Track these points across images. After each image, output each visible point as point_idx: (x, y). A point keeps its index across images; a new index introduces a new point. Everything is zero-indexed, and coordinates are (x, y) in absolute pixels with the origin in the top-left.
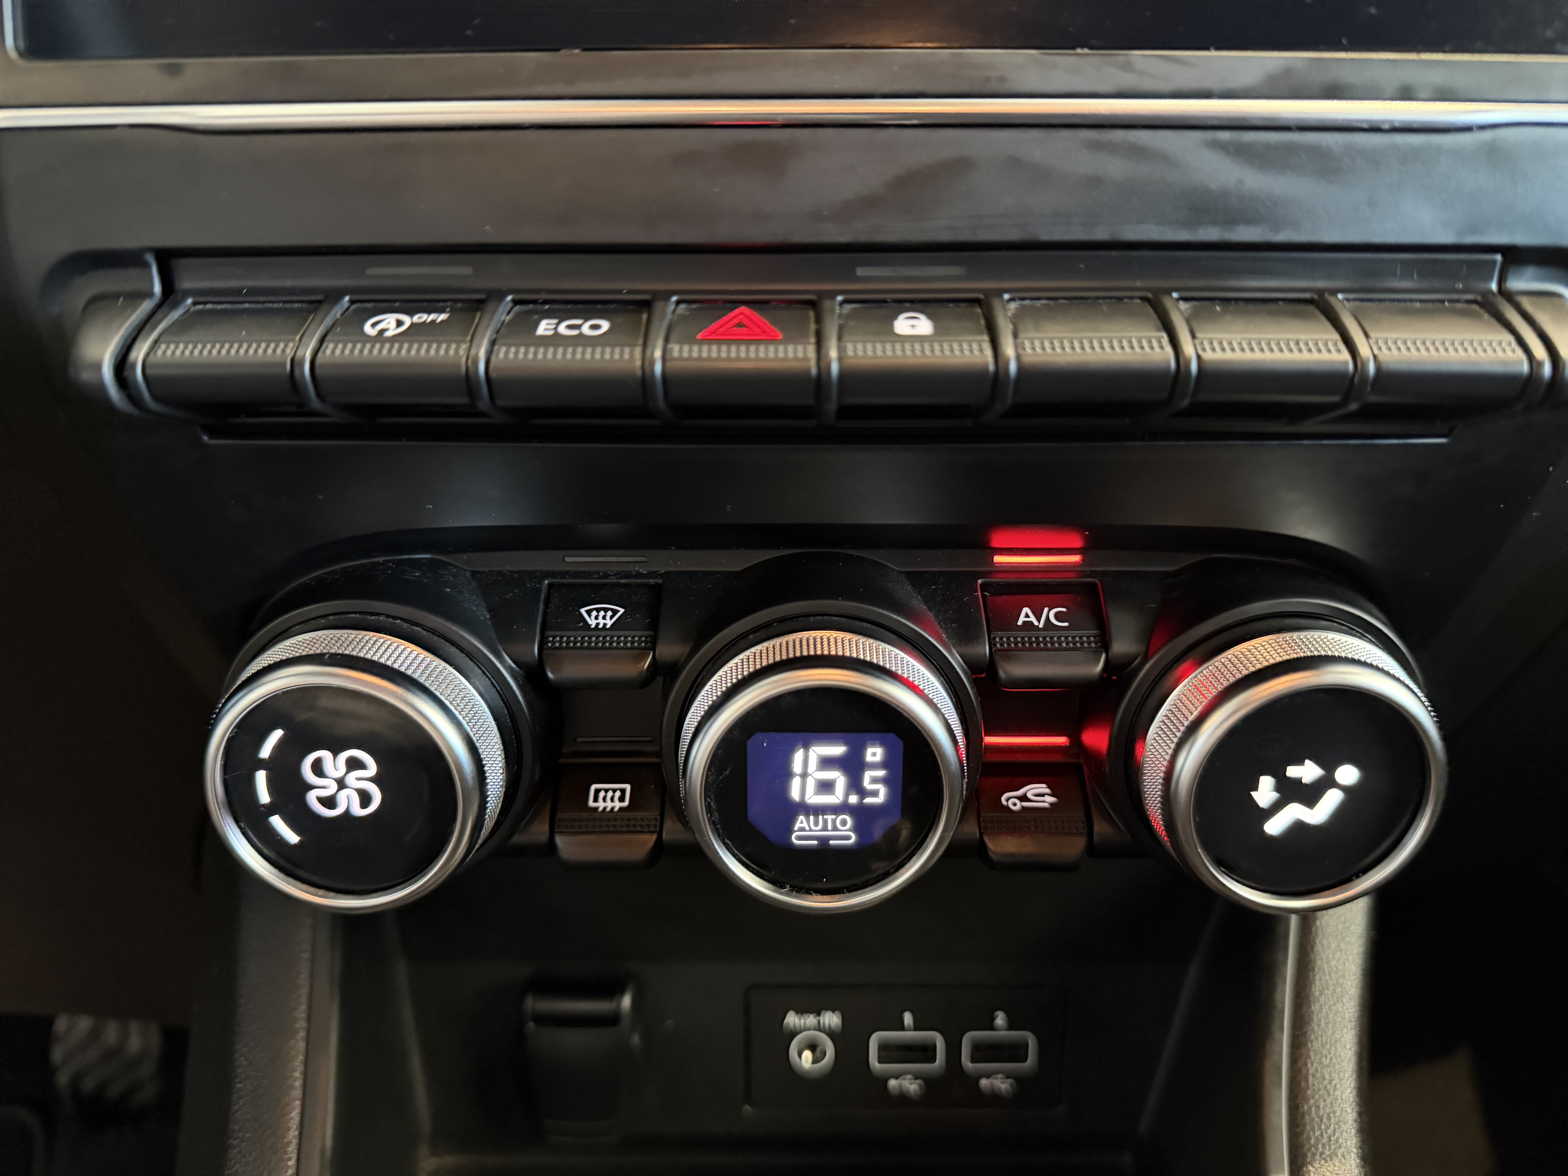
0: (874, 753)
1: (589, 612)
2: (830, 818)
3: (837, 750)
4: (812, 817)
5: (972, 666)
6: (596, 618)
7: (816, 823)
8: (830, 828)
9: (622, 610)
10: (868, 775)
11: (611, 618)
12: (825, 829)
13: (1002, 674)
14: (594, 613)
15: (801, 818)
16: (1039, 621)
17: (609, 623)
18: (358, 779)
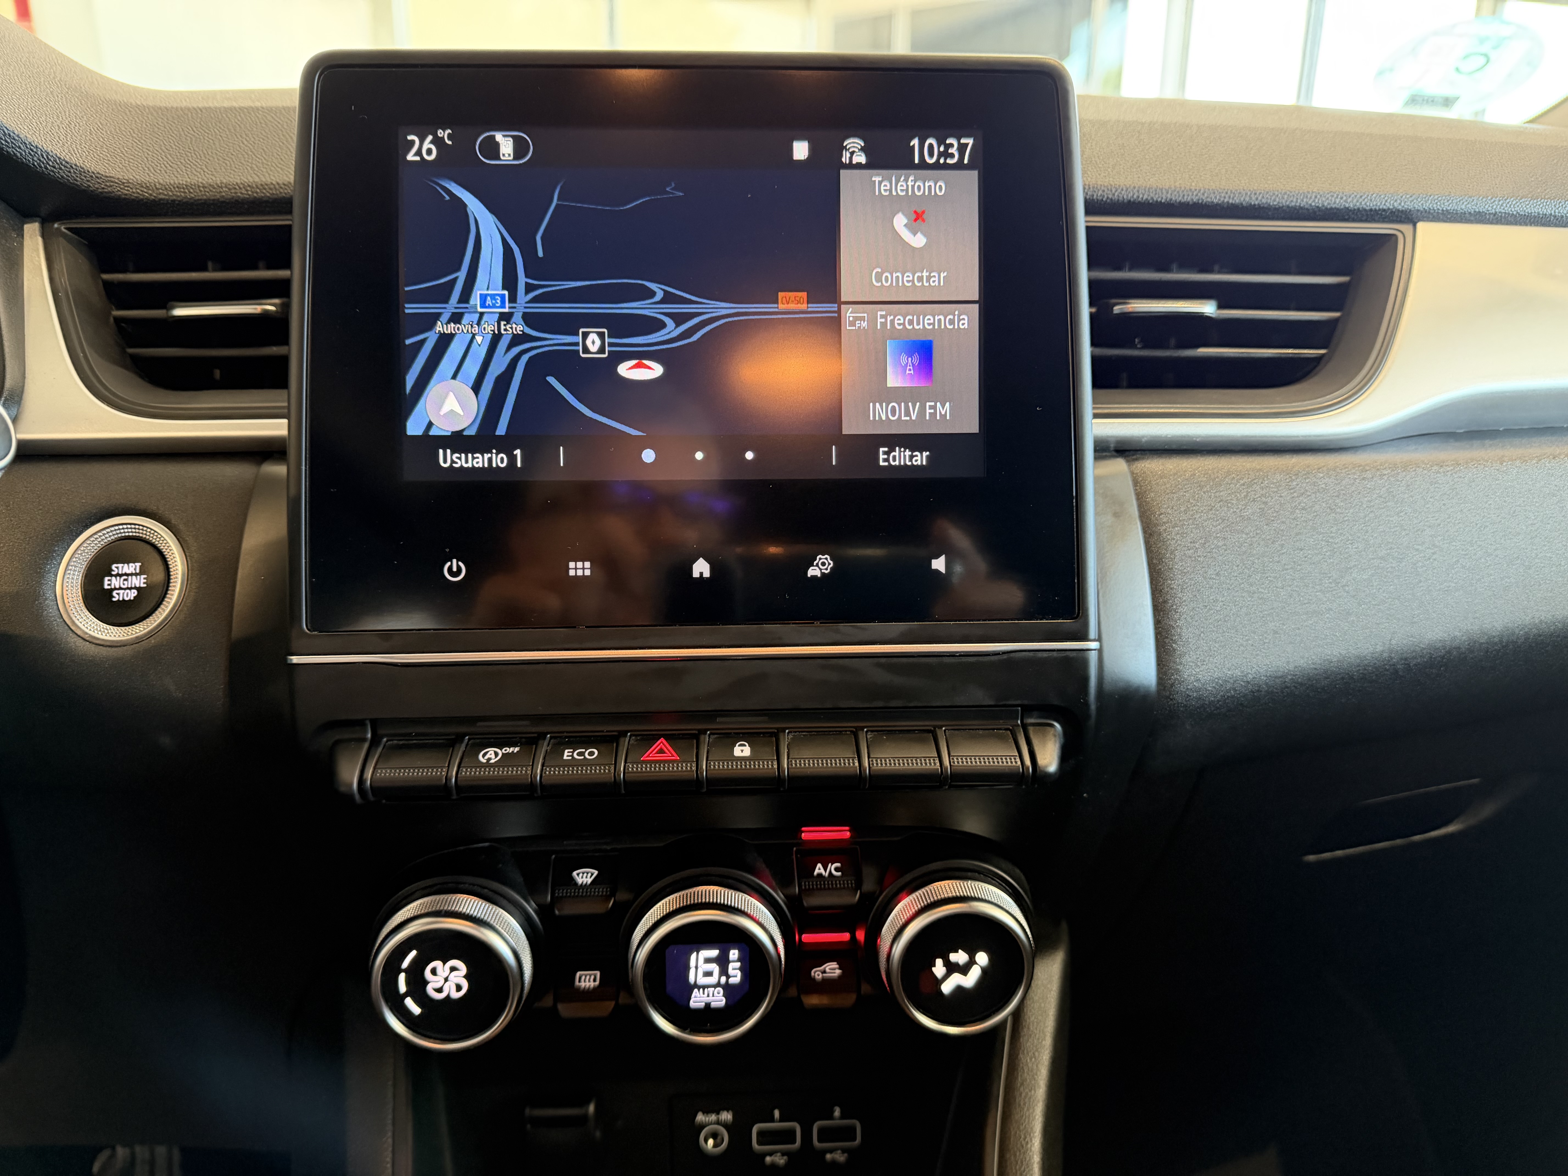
0: (734, 954)
1: (578, 874)
2: (711, 990)
3: (714, 953)
4: (701, 990)
5: (789, 899)
6: (582, 878)
7: (704, 994)
8: (711, 995)
9: (596, 873)
10: (731, 966)
11: (591, 877)
12: (708, 996)
13: (805, 904)
14: (581, 875)
15: (696, 990)
16: (826, 872)
17: (589, 881)
18: (455, 977)
